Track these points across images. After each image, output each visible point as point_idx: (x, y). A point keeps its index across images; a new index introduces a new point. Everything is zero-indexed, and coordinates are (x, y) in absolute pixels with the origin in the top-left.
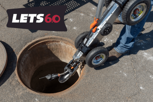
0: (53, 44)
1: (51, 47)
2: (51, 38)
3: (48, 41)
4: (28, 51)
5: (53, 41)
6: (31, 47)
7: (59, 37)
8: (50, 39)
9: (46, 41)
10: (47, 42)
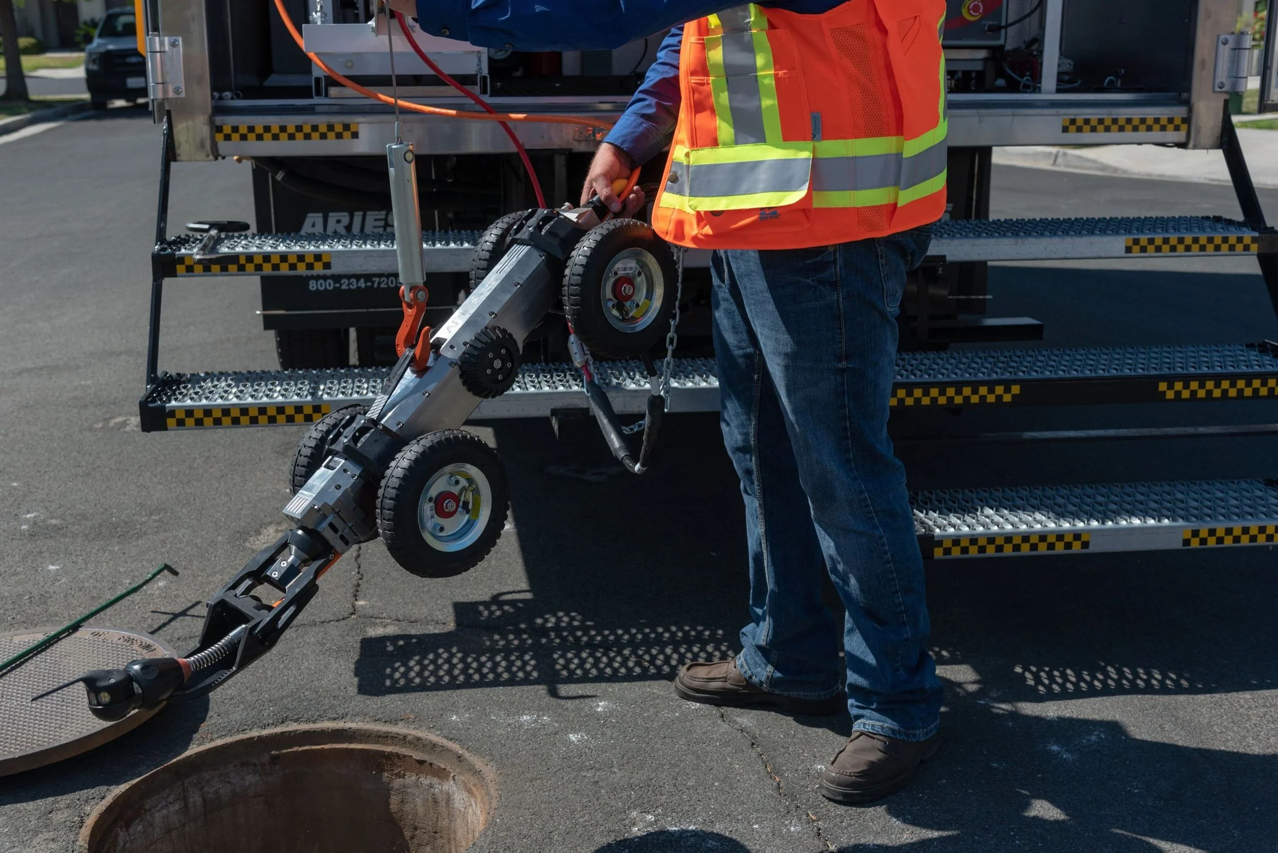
0: (417, 785)
1: (408, 808)
2: (417, 743)
3: (397, 755)
4: (265, 758)
5: (421, 762)
6: (295, 749)
7: (455, 746)
8: (410, 743)
9: (388, 749)
10: (389, 756)
